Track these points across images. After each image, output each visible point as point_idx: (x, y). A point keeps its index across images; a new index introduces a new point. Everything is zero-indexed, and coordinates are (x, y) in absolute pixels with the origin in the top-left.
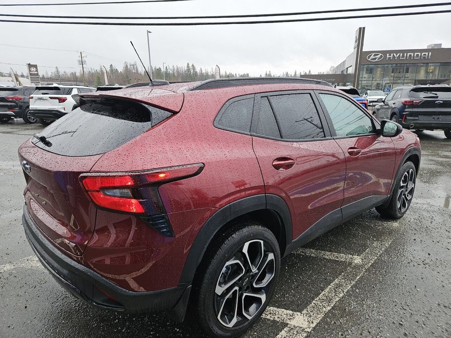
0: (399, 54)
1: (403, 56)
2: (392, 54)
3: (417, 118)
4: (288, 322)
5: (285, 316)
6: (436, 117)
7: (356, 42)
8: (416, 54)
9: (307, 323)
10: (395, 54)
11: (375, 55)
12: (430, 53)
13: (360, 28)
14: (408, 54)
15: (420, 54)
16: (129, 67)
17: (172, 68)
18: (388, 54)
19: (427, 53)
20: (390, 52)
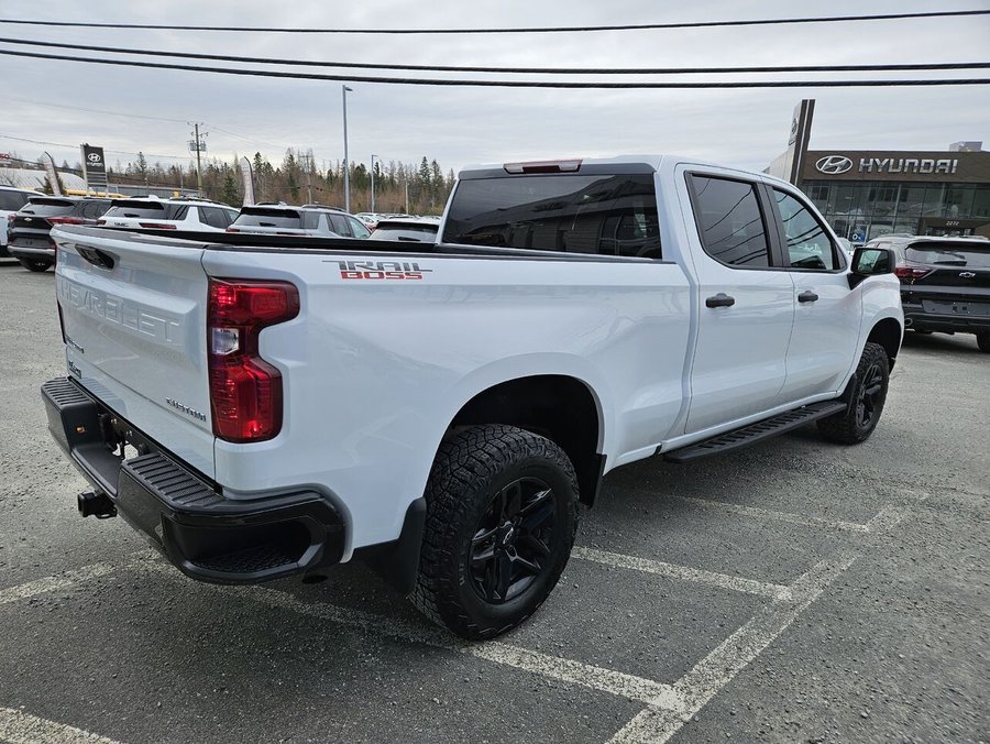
0: (886, 160)
1: (896, 165)
2: (872, 160)
3: (920, 306)
4: (648, 700)
5: (641, 690)
6: (960, 305)
7: (793, 130)
8: (924, 161)
9: (683, 705)
10: (877, 160)
11: (833, 161)
12: (956, 161)
13: (804, 102)
14: (908, 161)
15: (932, 162)
16: (296, 160)
17: (389, 167)
18: (863, 160)
19: (948, 161)
20: (868, 155)
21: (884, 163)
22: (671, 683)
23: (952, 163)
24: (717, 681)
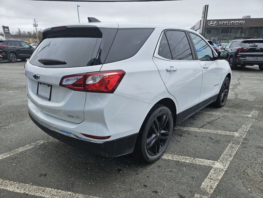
0: (226, 22)
1: (229, 23)
2: (222, 22)
3: (245, 58)
4: (212, 166)
5: (209, 163)
6: (256, 58)
7: (203, 14)
8: (236, 22)
9: (223, 166)
10: (224, 22)
11: (212, 22)
12: (244, 21)
14: (232, 22)
15: (238, 22)
18: (220, 22)
19: (242, 21)
20: (221, 20)
21: (225, 23)
22: (217, 161)
23: (243, 22)
24: (229, 159)
